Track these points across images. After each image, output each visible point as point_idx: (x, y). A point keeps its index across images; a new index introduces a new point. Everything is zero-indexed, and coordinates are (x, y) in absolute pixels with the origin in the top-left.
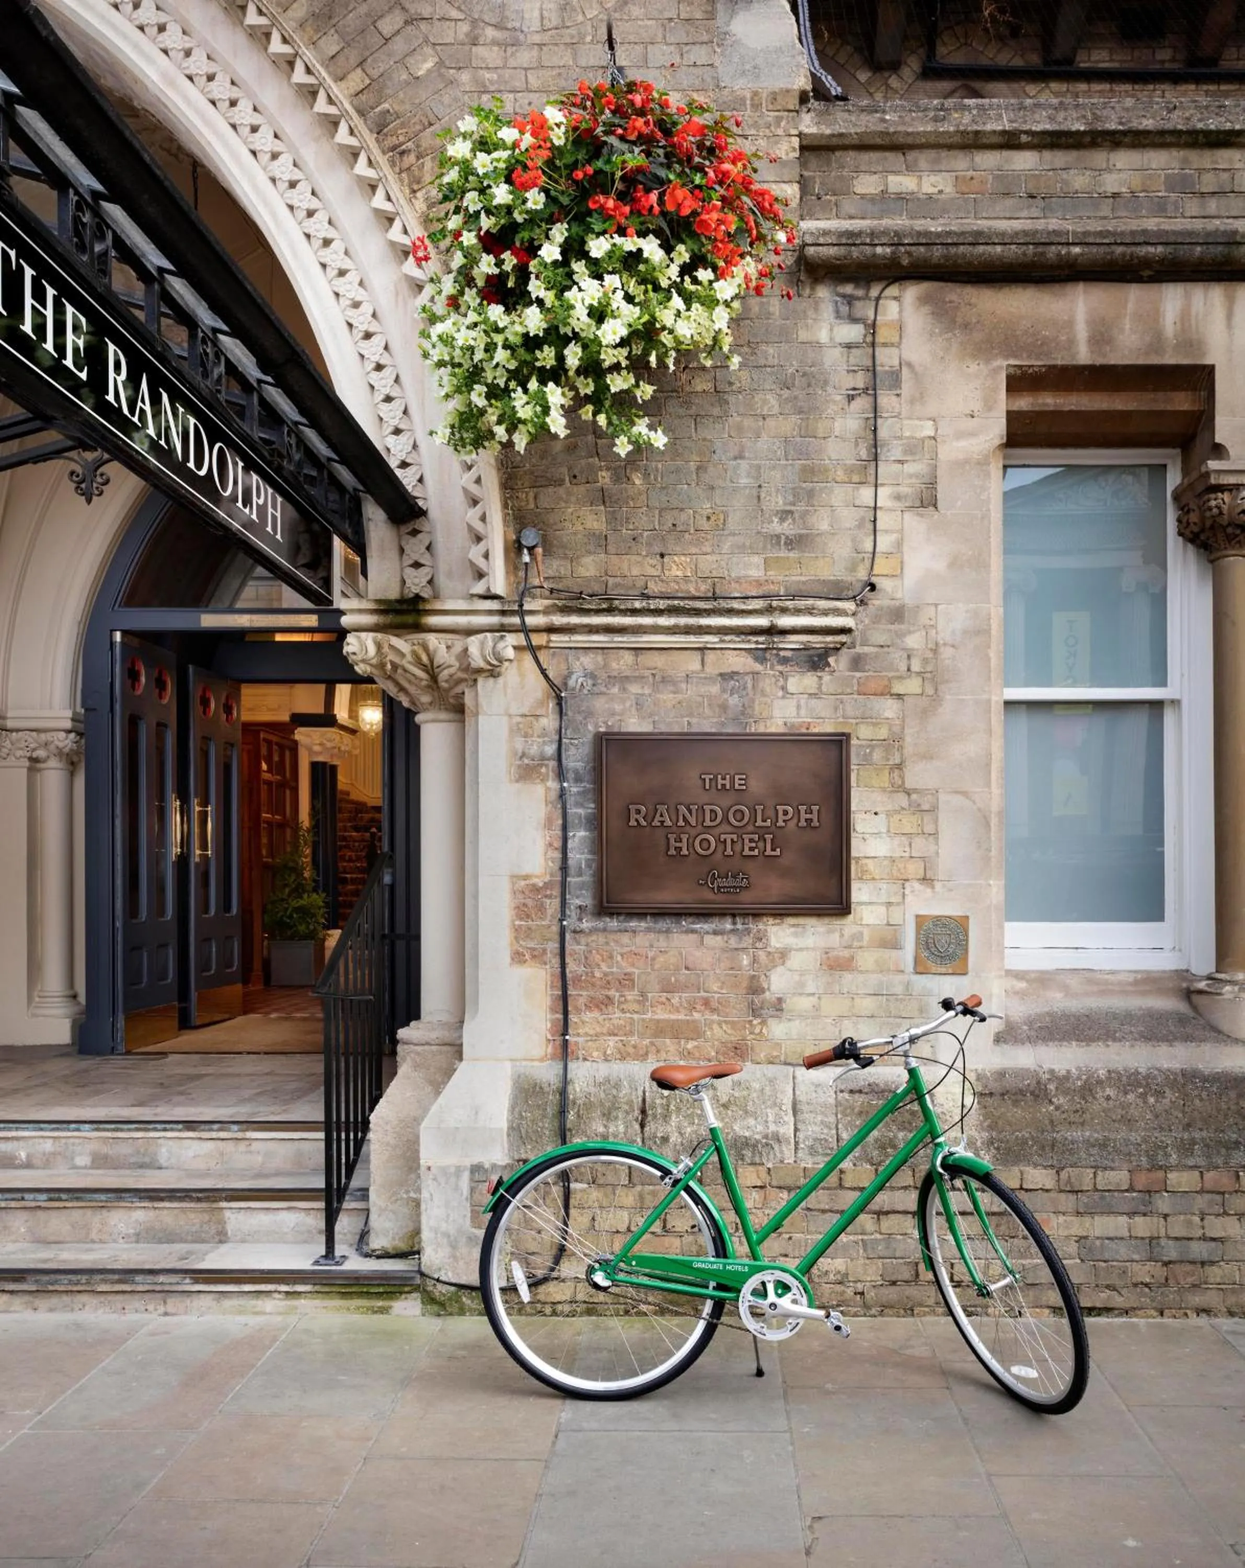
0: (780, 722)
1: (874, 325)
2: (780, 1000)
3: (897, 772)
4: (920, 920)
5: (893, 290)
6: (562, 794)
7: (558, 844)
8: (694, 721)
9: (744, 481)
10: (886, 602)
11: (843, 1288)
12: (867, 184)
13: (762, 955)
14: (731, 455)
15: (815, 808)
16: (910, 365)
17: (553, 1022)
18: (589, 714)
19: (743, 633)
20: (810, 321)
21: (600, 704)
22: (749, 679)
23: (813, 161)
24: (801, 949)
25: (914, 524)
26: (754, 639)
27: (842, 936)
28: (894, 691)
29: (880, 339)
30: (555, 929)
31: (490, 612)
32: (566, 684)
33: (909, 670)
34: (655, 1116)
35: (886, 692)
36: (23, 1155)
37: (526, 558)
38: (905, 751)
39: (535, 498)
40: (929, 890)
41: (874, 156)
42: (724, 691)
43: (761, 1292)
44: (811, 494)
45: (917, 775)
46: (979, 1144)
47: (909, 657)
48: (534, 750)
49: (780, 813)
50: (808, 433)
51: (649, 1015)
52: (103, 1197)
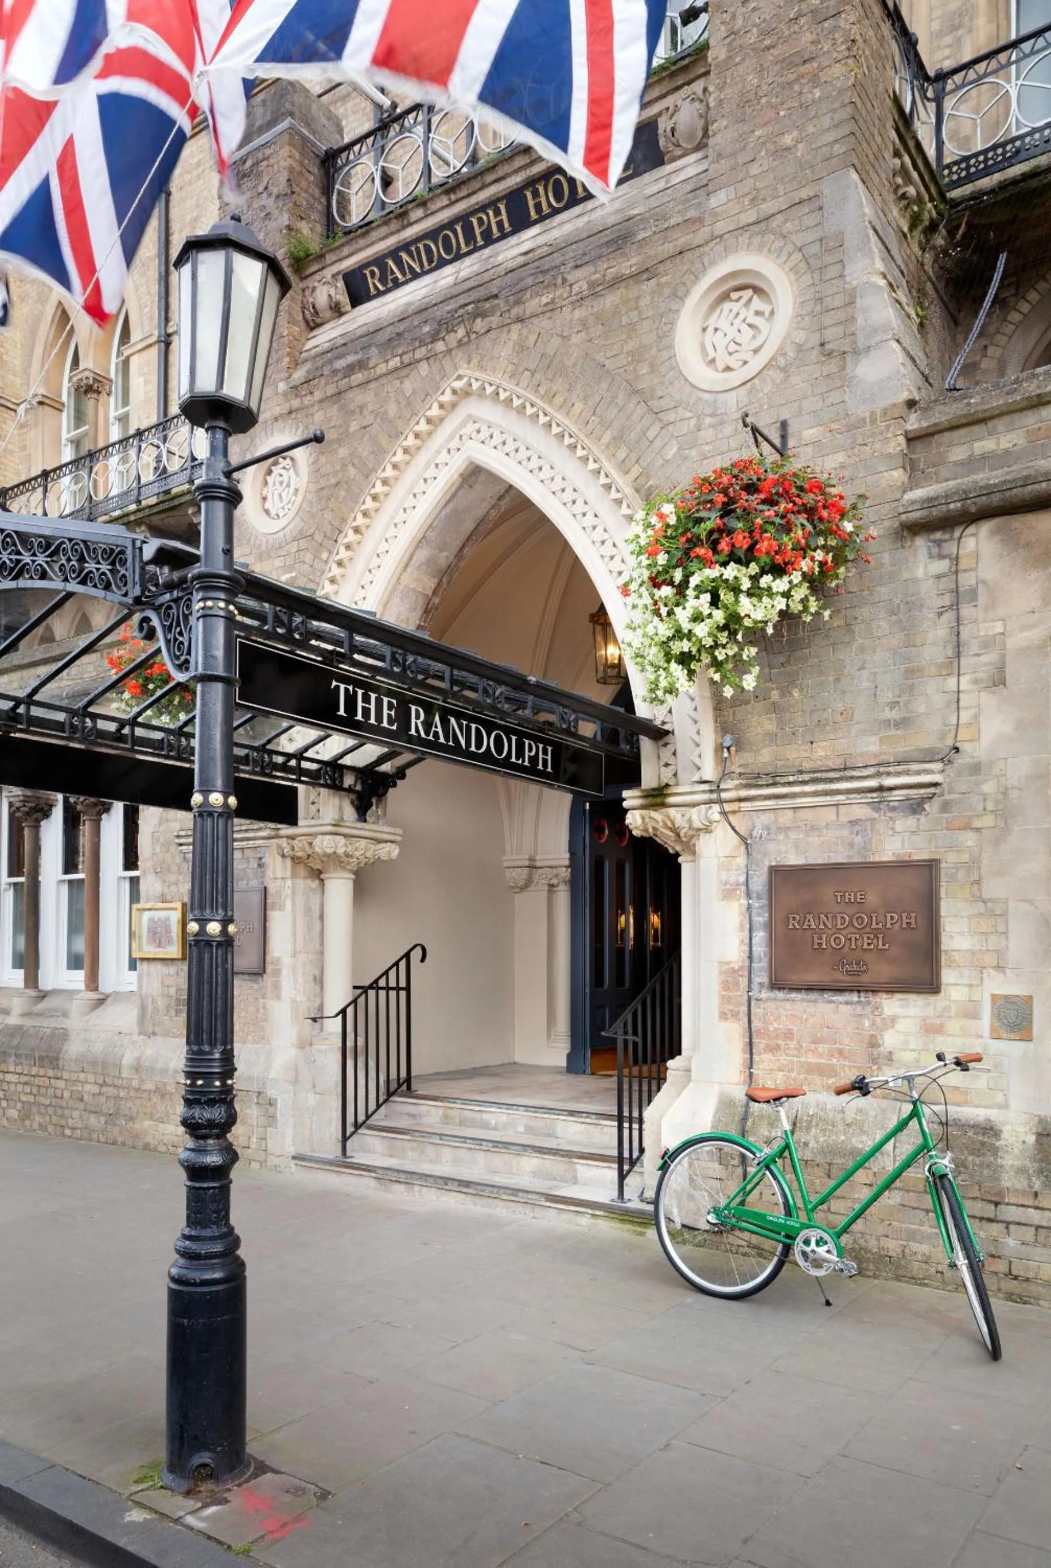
0: (890, 853)
1: (957, 558)
2: (890, 1053)
3: (976, 886)
4: (994, 998)
5: (971, 529)
6: (749, 907)
7: (747, 941)
8: (832, 855)
9: (865, 684)
10: (968, 760)
11: (927, 1267)
12: (958, 454)
13: (878, 1020)
14: (856, 668)
15: (913, 915)
16: (984, 582)
17: (744, 1060)
18: (765, 854)
19: (863, 792)
20: (911, 564)
21: (771, 847)
22: (868, 824)
23: (919, 445)
24: (905, 1017)
25: (987, 699)
26: (869, 795)
27: (935, 1008)
28: (973, 826)
29: (961, 567)
30: (745, 997)
31: (704, 792)
32: (751, 835)
33: (985, 809)
34: (801, 1128)
35: (967, 827)
36: (493, 1123)
37: (726, 755)
38: (983, 871)
39: (734, 714)
40: (1001, 975)
41: (962, 432)
42: (851, 833)
43: (807, 1242)
44: (912, 687)
45: (993, 888)
46: (1031, 1171)
47: (985, 800)
48: (732, 879)
49: (889, 918)
50: (910, 644)
51: (803, 1059)
52: (517, 1148)
